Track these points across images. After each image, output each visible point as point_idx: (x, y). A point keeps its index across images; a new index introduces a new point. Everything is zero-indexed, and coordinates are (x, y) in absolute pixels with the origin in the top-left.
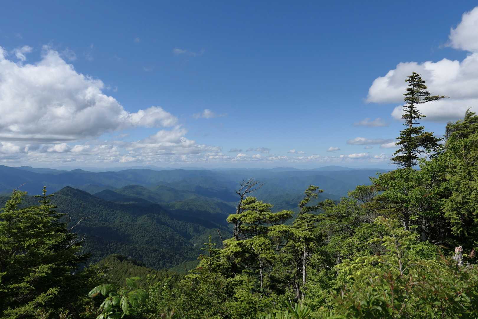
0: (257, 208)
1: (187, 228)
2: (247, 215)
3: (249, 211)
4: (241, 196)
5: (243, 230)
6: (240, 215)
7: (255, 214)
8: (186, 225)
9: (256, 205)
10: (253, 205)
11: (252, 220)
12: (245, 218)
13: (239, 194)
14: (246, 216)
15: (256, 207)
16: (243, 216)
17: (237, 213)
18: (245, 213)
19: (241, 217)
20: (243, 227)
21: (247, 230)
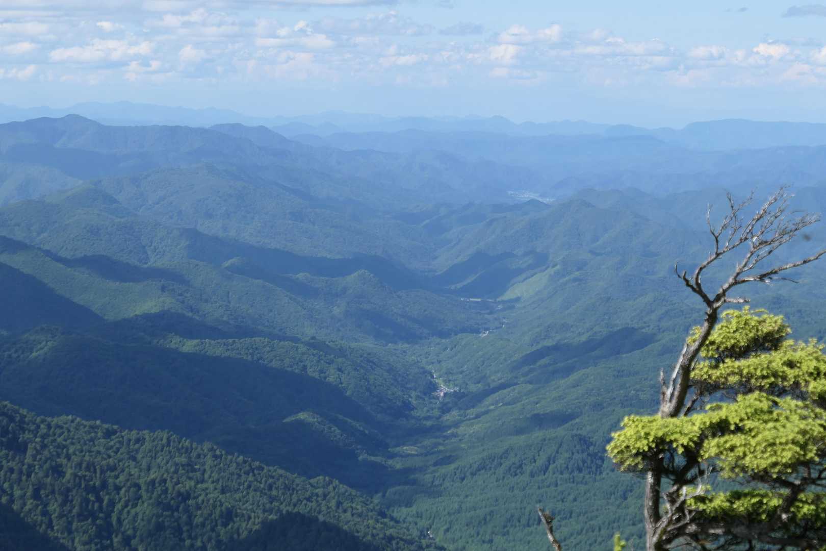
0: (797, 384)
1: (112, 503)
2: (749, 424)
3: (755, 400)
4: (709, 303)
5: (704, 520)
6: (697, 422)
7: (795, 418)
8: (104, 485)
9: (791, 364)
10: (776, 359)
11: (787, 456)
12: (737, 440)
13: (698, 290)
14: (739, 429)
15: (791, 373)
16: (721, 428)
17: (667, 407)
18: (731, 411)
19: (702, 438)
20: (701, 499)
21: (725, 517)
